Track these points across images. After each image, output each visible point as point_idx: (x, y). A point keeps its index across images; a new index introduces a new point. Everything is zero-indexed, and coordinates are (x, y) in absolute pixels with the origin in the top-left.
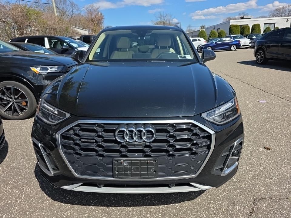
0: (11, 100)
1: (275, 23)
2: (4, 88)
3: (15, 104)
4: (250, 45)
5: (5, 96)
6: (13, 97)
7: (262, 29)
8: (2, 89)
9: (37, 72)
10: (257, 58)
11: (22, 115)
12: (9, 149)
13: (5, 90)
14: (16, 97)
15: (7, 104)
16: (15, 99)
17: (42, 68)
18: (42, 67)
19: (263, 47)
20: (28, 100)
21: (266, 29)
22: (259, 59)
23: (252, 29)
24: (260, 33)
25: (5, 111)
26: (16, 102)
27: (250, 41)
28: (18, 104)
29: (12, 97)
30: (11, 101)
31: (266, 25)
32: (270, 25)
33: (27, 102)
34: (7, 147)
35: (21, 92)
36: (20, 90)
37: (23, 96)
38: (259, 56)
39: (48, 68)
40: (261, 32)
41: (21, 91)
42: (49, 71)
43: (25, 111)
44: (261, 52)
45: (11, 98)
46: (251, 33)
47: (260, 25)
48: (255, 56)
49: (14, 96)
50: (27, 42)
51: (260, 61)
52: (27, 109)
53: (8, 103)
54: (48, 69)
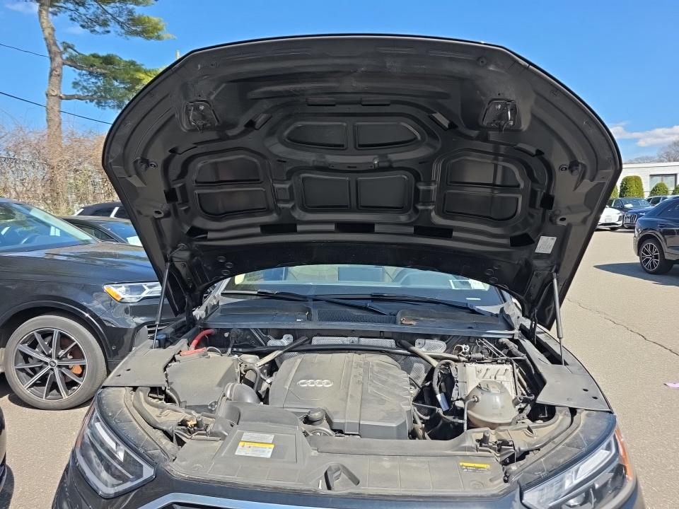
0: (47, 360)
1: (676, 175)
2: (38, 332)
3: (56, 370)
4: (621, 222)
5: (37, 350)
6: (54, 355)
7: (647, 188)
8: (33, 335)
9: (118, 296)
10: (643, 258)
11: (67, 397)
12: (13, 501)
13: (38, 338)
14: (61, 353)
15: (37, 369)
16: (58, 358)
17: (129, 289)
18: (130, 286)
19: (656, 233)
20: (86, 362)
21: (656, 187)
22: (649, 262)
23: (621, 187)
24: (643, 196)
25: (30, 387)
26: (59, 366)
27: (621, 215)
28: (64, 370)
29: (51, 353)
30: (46, 363)
31: (655, 178)
32: (664, 178)
33: (83, 367)
34: (10, 496)
35: (75, 343)
36: (73, 338)
37: (76, 353)
38: (647, 254)
39: (144, 286)
40: (645, 194)
41: (74, 341)
42: (144, 295)
43: (75, 388)
44: (652, 246)
45: (50, 356)
46: (621, 196)
47: (642, 178)
48: (638, 254)
49: (57, 351)
50: (115, 216)
51: (653, 267)
52: (82, 383)
53: (41, 368)
54: (144, 290)
